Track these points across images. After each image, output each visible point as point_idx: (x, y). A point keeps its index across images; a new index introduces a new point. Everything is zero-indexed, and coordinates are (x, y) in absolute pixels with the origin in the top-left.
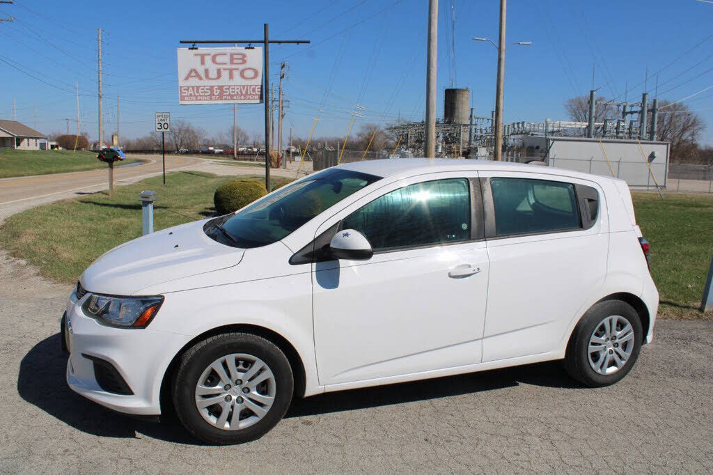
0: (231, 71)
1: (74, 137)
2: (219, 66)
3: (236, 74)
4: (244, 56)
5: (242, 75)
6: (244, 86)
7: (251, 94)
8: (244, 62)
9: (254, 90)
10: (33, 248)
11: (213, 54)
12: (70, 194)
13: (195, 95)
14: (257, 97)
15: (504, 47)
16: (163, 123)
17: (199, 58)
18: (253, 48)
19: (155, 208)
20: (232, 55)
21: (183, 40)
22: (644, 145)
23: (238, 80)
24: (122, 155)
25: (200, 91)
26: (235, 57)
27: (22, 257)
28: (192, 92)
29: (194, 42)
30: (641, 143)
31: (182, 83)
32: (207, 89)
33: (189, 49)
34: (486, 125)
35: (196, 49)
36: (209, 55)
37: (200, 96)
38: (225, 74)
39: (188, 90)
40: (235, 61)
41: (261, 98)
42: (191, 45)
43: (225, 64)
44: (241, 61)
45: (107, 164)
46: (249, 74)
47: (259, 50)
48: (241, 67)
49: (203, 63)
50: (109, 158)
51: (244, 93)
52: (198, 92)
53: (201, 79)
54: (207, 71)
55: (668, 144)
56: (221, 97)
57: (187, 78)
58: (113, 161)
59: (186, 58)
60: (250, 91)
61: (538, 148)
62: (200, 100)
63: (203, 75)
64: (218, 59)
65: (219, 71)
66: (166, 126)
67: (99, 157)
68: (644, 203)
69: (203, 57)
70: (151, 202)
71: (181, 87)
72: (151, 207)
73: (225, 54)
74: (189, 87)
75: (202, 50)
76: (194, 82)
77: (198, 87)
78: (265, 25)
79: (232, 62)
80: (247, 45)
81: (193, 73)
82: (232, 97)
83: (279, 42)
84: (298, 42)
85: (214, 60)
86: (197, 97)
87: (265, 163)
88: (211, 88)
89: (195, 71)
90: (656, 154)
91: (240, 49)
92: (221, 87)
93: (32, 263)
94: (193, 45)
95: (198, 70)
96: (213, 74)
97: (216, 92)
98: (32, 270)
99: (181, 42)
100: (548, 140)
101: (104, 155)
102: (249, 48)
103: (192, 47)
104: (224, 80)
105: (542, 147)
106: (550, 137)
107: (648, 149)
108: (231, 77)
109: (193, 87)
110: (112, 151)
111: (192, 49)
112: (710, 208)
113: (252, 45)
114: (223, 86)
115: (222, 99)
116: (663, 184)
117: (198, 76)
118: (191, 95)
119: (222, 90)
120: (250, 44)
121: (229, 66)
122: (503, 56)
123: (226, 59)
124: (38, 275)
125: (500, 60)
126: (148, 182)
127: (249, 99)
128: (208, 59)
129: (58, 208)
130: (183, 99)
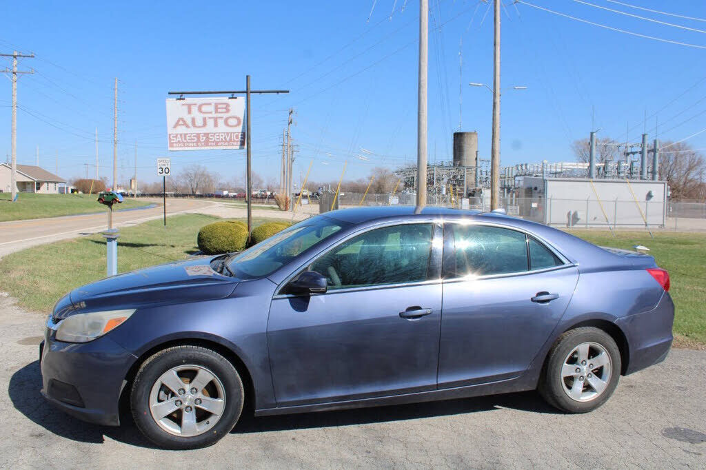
0: (216, 120)
1: (91, 181)
2: (206, 115)
3: (221, 122)
4: (228, 105)
5: (226, 123)
6: (228, 133)
7: (234, 141)
8: (228, 111)
9: (237, 137)
10: (18, 282)
11: (199, 103)
12: (73, 235)
13: (183, 142)
14: (239, 143)
15: (498, 92)
16: (164, 167)
17: (186, 108)
18: (236, 98)
19: (119, 244)
20: (216, 105)
21: (171, 91)
22: (632, 184)
23: (222, 128)
24: (120, 198)
25: (188, 138)
26: (219, 106)
27: (5, 290)
28: (180, 139)
29: (182, 93)
30: (630, 182)
31: (170, 130)
32: (194, 136)
33: (177, 99)
34: (486, 167)
35: (183, 99)
36: (195, 104)
37: (188, 142)
38: (210, 123)
39: (176, 137)
40: (219, 110)
41: (242, 143)
42: (178, 96)
43: (211, 113)
44: (224, 110)
45: (106, 207)
46: (233, 122)
47: (241, 99)
48: (225, 116)
49: (190, 112)
50: (109, 200)
51: (228, 140)
52: (185, 139)
53: (188, 126)
54: (193, 120)
55: (664, 183)
56: (206, 143)
57: (175, 127)
58: (112, 204)
59: (174, 108)
60: (234, 137)
61: (536, 189)
62: (188, 146)
63: (190, 124)
64: (204, 109)
65: (205, 120)
66: (167, 171)
67: (99, 199)
68: (631, 241)
69: (189, 106)
70: (114, 239)
71: (170, 135)
72: (114, 243)
73: (210, 104)
74: (177, 135)
75: (189, 100)
76: (181, 130)
77: (185, 135)
78: (247, 76)
79: (216, 111)
80: (230, 95)
81: (181, 122)
82: (217, 144)
83: (261, 92)
84: (278, 92)
85: (200, 110)
86: (184, 143)
87: (247, 204)
88: (198, 136)
89: (182, 119)
90: (653, 194)
91: (225, 99)
92: (206, 135)
93: (14, 295)
94: (181, 95)
95: (185, 119)
96: (199, 122)
97: (203, 139)
98: (11, 301)
99: (170, 93)
100: (544, 181)
101: (104, 197)
102: (233, 98)
103: (179, 97)
104: (210, 128)
105: (540, 187)
106: (547, 178)
107: (644, 188)
108: (216, 125)
109: (181, 135)
110: (112, 195)
111: (180, 99)
112: (697, 245)
113: (235, 95)
114: (208, 134)
115: (207, 145)
116: (662, 223)
117: (185, 124)
118: (179, 141)
119: (207, 138)
120: (233, 94)
121: (214, 115)
122: (498, 100)
123: (212, 108)
124: (14, 305)
125: (494, 104)
126: (150, 224)
127: (233, 145)
128: (195, 109)
129: (54, 248)
130: (172, 145)
